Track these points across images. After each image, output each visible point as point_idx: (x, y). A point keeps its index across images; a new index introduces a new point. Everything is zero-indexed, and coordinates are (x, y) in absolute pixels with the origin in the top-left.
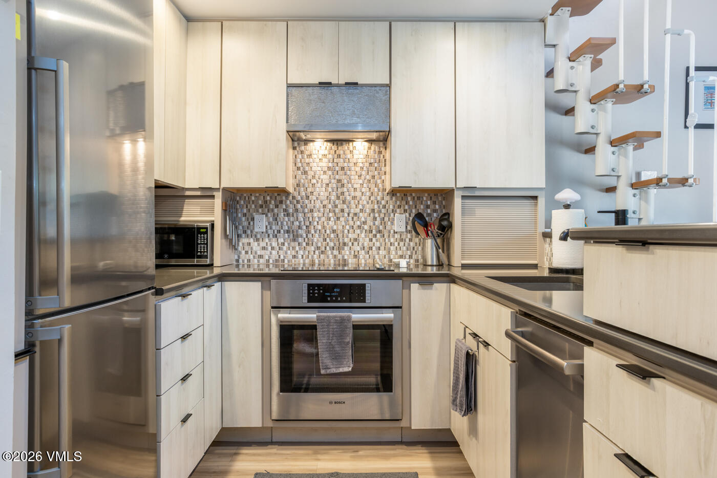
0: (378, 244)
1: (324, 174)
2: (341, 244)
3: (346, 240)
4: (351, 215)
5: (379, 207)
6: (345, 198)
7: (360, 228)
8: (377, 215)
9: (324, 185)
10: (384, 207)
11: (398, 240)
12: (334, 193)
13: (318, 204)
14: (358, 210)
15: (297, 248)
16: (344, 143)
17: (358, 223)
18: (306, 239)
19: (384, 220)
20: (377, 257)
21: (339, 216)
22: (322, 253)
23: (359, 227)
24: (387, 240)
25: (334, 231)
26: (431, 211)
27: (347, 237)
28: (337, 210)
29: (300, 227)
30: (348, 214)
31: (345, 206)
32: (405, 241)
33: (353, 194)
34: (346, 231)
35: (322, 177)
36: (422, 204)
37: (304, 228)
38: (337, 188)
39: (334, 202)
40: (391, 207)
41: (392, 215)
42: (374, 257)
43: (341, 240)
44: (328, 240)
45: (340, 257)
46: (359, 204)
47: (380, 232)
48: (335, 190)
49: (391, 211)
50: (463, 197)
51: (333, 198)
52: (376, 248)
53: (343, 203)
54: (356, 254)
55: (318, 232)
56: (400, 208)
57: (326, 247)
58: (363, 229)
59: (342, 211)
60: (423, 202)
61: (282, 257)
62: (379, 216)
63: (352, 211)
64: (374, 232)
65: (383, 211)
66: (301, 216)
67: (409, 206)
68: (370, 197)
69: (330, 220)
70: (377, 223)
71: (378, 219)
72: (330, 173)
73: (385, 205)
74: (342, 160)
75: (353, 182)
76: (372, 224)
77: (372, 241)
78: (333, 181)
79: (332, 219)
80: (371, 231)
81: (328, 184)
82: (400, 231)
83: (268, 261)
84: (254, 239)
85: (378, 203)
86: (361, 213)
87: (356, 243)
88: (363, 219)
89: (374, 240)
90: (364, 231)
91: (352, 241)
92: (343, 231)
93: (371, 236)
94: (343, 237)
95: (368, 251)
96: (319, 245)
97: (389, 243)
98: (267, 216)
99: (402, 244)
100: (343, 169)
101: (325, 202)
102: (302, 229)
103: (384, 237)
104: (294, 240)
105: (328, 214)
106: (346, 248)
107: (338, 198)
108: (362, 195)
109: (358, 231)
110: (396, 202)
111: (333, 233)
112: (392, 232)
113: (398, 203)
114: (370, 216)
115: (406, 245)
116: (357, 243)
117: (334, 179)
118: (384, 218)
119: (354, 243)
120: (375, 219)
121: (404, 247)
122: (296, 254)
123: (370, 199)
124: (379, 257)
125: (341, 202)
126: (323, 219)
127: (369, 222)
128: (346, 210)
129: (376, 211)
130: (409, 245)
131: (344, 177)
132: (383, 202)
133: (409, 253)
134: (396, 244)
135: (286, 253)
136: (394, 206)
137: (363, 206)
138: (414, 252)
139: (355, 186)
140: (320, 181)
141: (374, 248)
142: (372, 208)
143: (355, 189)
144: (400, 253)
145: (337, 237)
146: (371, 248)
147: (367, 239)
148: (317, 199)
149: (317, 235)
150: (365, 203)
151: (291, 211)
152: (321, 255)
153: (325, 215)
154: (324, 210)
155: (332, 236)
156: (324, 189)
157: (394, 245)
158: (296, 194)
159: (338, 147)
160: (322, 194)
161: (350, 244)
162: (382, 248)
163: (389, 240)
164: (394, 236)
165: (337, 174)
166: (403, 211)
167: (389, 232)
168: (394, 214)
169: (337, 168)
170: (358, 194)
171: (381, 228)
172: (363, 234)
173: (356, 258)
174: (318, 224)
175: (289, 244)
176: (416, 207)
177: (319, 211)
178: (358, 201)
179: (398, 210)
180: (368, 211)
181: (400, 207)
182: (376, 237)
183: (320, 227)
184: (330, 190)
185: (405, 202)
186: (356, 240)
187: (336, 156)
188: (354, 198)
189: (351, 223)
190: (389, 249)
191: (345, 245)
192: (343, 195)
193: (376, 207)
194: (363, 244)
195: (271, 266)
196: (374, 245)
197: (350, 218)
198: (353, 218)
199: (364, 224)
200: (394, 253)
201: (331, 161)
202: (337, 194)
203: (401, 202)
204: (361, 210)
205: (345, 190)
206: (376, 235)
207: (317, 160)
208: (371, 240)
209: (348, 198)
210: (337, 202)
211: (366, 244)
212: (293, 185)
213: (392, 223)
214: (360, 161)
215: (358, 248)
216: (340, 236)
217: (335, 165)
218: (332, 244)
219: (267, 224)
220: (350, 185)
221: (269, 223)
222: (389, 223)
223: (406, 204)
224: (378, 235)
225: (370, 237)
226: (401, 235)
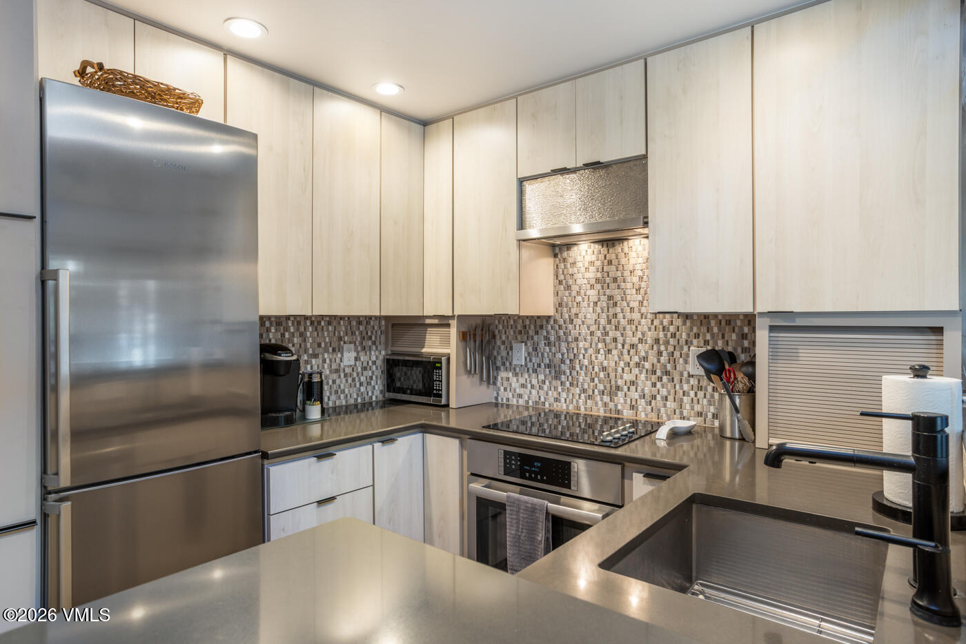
0: (664, 392)
1: (591, 289)
2: (614, 388)
3: (620, 382)
4: (627, 347)
5: (666, 336)
6: (619, 322)
7: (639, 367)
8: (662, 348)
9: (592, 304)
10: (673, 336)
11: (695, 388)
12: (604, 315)
13: (584, 331)
14: (635, 340)
15: (560, 390)
16: (616, 243)
17: (636, 359)
18: (570, 378)
19: (673, 356)
20: (663, 410)
21: (610, 347)
22: (589, 399)
23: (638, 365)
24: (677, 387)
25: (604, 369)
26: (749, 343)
27: (622, 378)
28: (608, 339)
29: (563, 361)
30: (623, 346)
31: (618, 334)
32: (706, 390)
33: (628, 315)
34: (620, 370)
35: (589, 292)
36: (734, 331)
37: (568, 362)
38: (608, 309)
39: (604, 328)
40: (684, 336)
41: (686, 348)
42: (659, 410)
43: (613, 382)
44: (596, 380)
45: (611, 405)
46: (637, 330)
47: (667, 373)
48: (606, 310)
49: (684, 343)
50: (772, 329)
51: (603, 321)
52: (662, 397)
53: (616, 330)
54: (634, 403)
55: (584, 368)
56: (698, 338)
57: (593, 391)
58: (643, 367)
59: (615, 340)
60: (737, 329)
61: (542, 399)
62: (667, 350)
63: (628, 341)
64: (659, 373)
65: (672, 341)
66: (564, 345)
67: (713, 336)
68: (653, 321)
69: (599, 353)
70: (662, 359)
71: (665, 354)
72: (598, 286)
73: (675, 334)
74: (613, 268)
75: (628, 299)
76: (655, 361)
77: (655, 386)
78: (602, 298)
79: (602, 352)
80: (654, 372)
81: (596, 303)
82: (697, 373)
83: (527, 402)
84: (513, 373)
85: (664, 330)
86: (640, 345)
87: (633, 388)
88: (643, 354)
89: (659, 385)
90: (644, 371)
91: (628, 384)
92: (616, 370)
93: (654, 378)
94: (616, 377)
95: (650, 401)
96: (586, 386)
97: (681, 391)
98: (526, 345)
99: (701, 394)
100: (615, 280)
101: (593, 328)
102: (565, 364)
103: (673, 381)
104: (557, 378)
105: (597, 344)
106: (619, 393)
107: (609, 322)
108: (642, 318)
109: (636, 371)
110: (691, 329)
111: (603, 371)
112: (685, 374)
113: (695, 330)
114: (652, 349)
115: (708, 396)
117: (604, 295)
118: (673, 353)
119: (631, 387)
120: (660, 354)
121: (705, 400)
122: (558, 397)
123: (652, 324)
124: (667, 411)
125: (614, 327)
126: (591, 351)
127: (652, 358)
128: (620, 340)
129: (661, 342)
130: (712, 396)
131: (616, 291)
132: (672, 329)
133: (712, 409)
134: (692, 394)
135: (547, 394)
136: (688, 335)
137: (643, 334)
139: (632, 304)
140: (586, 298)
141: (659, 398)
142: (655, 336)
143: (632, 310)
144: (698, 408)
145: (608, 377)
146: (654, 397)
147: (649, 383)
148: (583, 322)
149: (583, 373)
150: (646, 329)
151: (552, 339)
152: (588, 401)
153: (593, 345)
154: (592, 339)
155: (602, 375)
156: (591, 309)
157: (689, 396)
158: (558, 317)
159: (608, 250)
160: (589, 316)
161: (625, 388)
162: (671, 398)
163: (681, 387)
164: (688, 382)
165: (608, 288)
166: (702, 342)
167: (682, 374)
168: (689, 347)
169: (608, 280)
170: (636, 316)
171: (669, 367)
172: (643, 375)
173: (633, 409)
174: (584, 358)
175: (550, 382)
176: (723, 337)
177: (585, 340)
178: (636, 327)
179: (695, 342)
180: (650, 341)
181: (697, 336)
182: (661, 381)
183: (586, 362)
184: (598, 310)
185: (706, 328)
186: (633, 383)
187: (606, 262)
188: (631, 322)
189: (627, 358)
190: (682, 400)
191: (618, 390)
192: (616, 317)
193: (661, 335)
194: (643, 390)
195: (531, 409)
196: (659, 393)
197: (625, 351)
198: (629, 351)
199: (644, 361)
200: (688, 407)
201: (600, 270)
202: (608, 316)
203: (699, 329)
204: (641, 341)
205: (618, 310)
206: (661, 378)
207: (583, 270)
208: (654, 385)
209: (623, 322)
210: (608, 327)
211: (647, 391)
212: (555, 305)
213: (686, 362)
214: (638, 267)
215: (636, 396)
216: (612, 375)
217: (606, 274)
218: (601, 387)
219: (526, 355)
220: (625, 304)
221: (529, 354)
222: (681, 361)
223: (708, 332)
224: (665, 379)
225: (653, 380)
226: (699, 380)
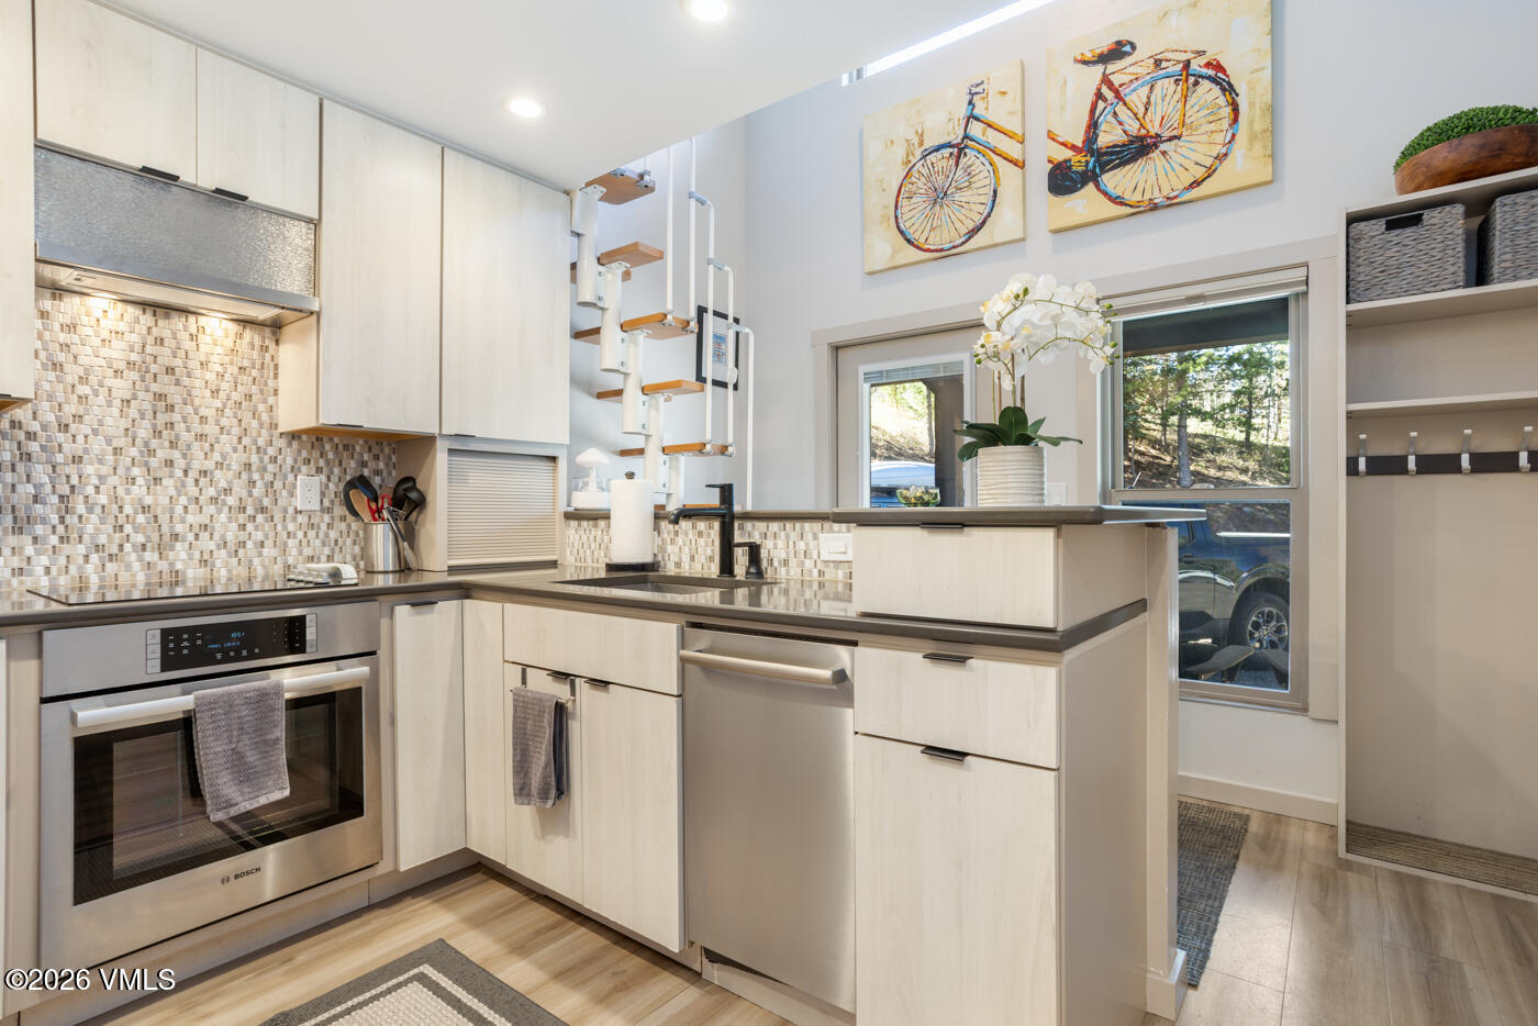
0: (259, 536)
1: (116, 377)
2: (166, 538)
3: (179, 528)
4: (192, 474)
5: (261, 460)
6: (177, 436)
7: (216, 503)
8: (256, 476)
9: (117, 403)
10: (274, 460)
11: (304, 528)
12: (146, 424)
13: (97, 445)
14: (209, 465)
15: (29, 551)
16: (174, 314)
17: (212, 492)
18: (60, 528)
19: (272, 487)
20: (256, 561)
21: (158, 475)
22: (111, 560)
23: (214, 500)
24: (279, 528)
25: (145, 509)
26: (370, 472)
27: (183, 521)
28: (154, 462)
29: (37, 499)
30: (186, 472)
31: (176, 455)
32: (319, 528)
33: (197, 427)
34: (179, 510)
35: (109, 382)
36: (352, 458)
37: (54, 499)
38: (155, 413)
39: (146, 444)
40: (289, 461)
41: (291, 477)
42: (251, 562)
43: (165, 529)
44: (128, 529)
45: (163, 566)
46: (212, 450)
47: (263, 510)
48: (149, 414)
49: (289, 470)
50: (451, 451)
51: (143, 432)
52: (255, 543)
53: (171, 447)
54: (206, 557)
55: (98, 510)
56: (309, 463)
57: (121, 546)
58: (224, 503)
59: (170, 463)
60: (356, 456)
62: (262, 478)
63: (196, 465)
64: (250, 511)
65: (271, 468)
66: (40, 471)
67: (328, 462)
68: (240, 438)
69: (134, 484)
70: (256, 492)
71: (259, 484)
72: (134, 375)
73: (276, 457)
74: (166, 351)
75: (197, 401)
76: (244, 494)
77: (244, 530)
78: (141, 395)
79: (140, 481)
80: (243, 510)
81: (128, 401)
82: (309, 508)
85: (258, 452)
86: (218, 471)
87: (205, 535)
88: (223, 484)
89: (250, 527)
90: (226, 509)
91: (196, 530)
92: (172, 511)
93: (242, 518)
94: (171, 521)
95: (236, 551)
96: (102, 540)
97: (285, 533)
99: (312, 534)
100: (170, 370)
101: (120, 442)
102: (45, 503)
103: (272, 521)
104: (18, 531)
105: (128, 469)
106: (178, 545)
107: (157, 434)
108: (222, 433)
109: (212, 509)
110: (299, 452)
111: (143, 512)
112: (291, 511)
113: (304, 454)
114: (240, 478)
115: (321, 535)
116: (207, 534)
117: (147, 391)
118: (272, 483)
119: (201, 534)
120: (252, 483)
121: (317, 541)
122: (23, 565)
123: (240, 442)
124: (263, 561)
125: (167, 444)
126: (113, 480)
127: (239, 489)
128: (180, 463)
129: (254, 468)
130: (327, 535)
131: (173, 389)
132: (271, 451)
133: (327, 551)
134: (300, 535)
136: (295, 461)
137: (224, 456)
138: (337, 549)
139: (203, 412)
140: (103, 392)
141: (250, 544)
142: (245, 460)
143: (203, 420)
144: (308, 551)
145: (156, 521)
146: (242, 544)
147: (234, 526)
148: (95, 432)
149: (94, 518)
150: (228, 449)
152: (108, 565)
153: (121, 471)
154: (116, 460)
155: (141, 519)
156: (115, 411)
157: (295, 537)
159: (156, 321)
160: (109, 421)
161: (191, 537)
162: (269, 543)
163: (285, 527)
164: (294, 520)
165: (155, 381)
166: (314, 470)
167: (285, 511)
168: (296, 476)
169: (154, 368)
170: (211, 429)
171: (266, 502)
172: (222, 515)
173: (206, 565)
174: (98, 492)
176: (340, 464)
177: (101, 462)
178: (212, 445)
179: (304, 469)
180: (235, 466)
181: (307, 461)
182: (254, 521)
183: (103, 499)
184: (133, 413)
185: (318, 453)
186: (204, 527)
187: (150, 340)
188: (201, 437)
189: (193, 491)
190: (285, 544)
191: (176, 540)
192: (172, 429)
193: (254, 459)
194: (223, 536)
196: (250, 538)
197: (190, 481)
198: (197, 481)
199: (226, 495)
200: (295, 552)
201: (138, 348)
202: (154, 426)
203: (310, 453)
204: (219, 465)
205: (176, 417)
206: (254, 517)
207: (96, 342)
208: (243, 527)
209: (185, 436)
210: (154, 443)
211: (230, 537)
213: (292, 494)
214: (214, 358)
215: (212, 545)
216: (164, 519)
217: (149, 359)
218: (140, 539)
220: (189, 409)
222: (285, 493)
223: (322, 457)
224: (260, 518)
225: (241, 521)
226: (310, 517)
